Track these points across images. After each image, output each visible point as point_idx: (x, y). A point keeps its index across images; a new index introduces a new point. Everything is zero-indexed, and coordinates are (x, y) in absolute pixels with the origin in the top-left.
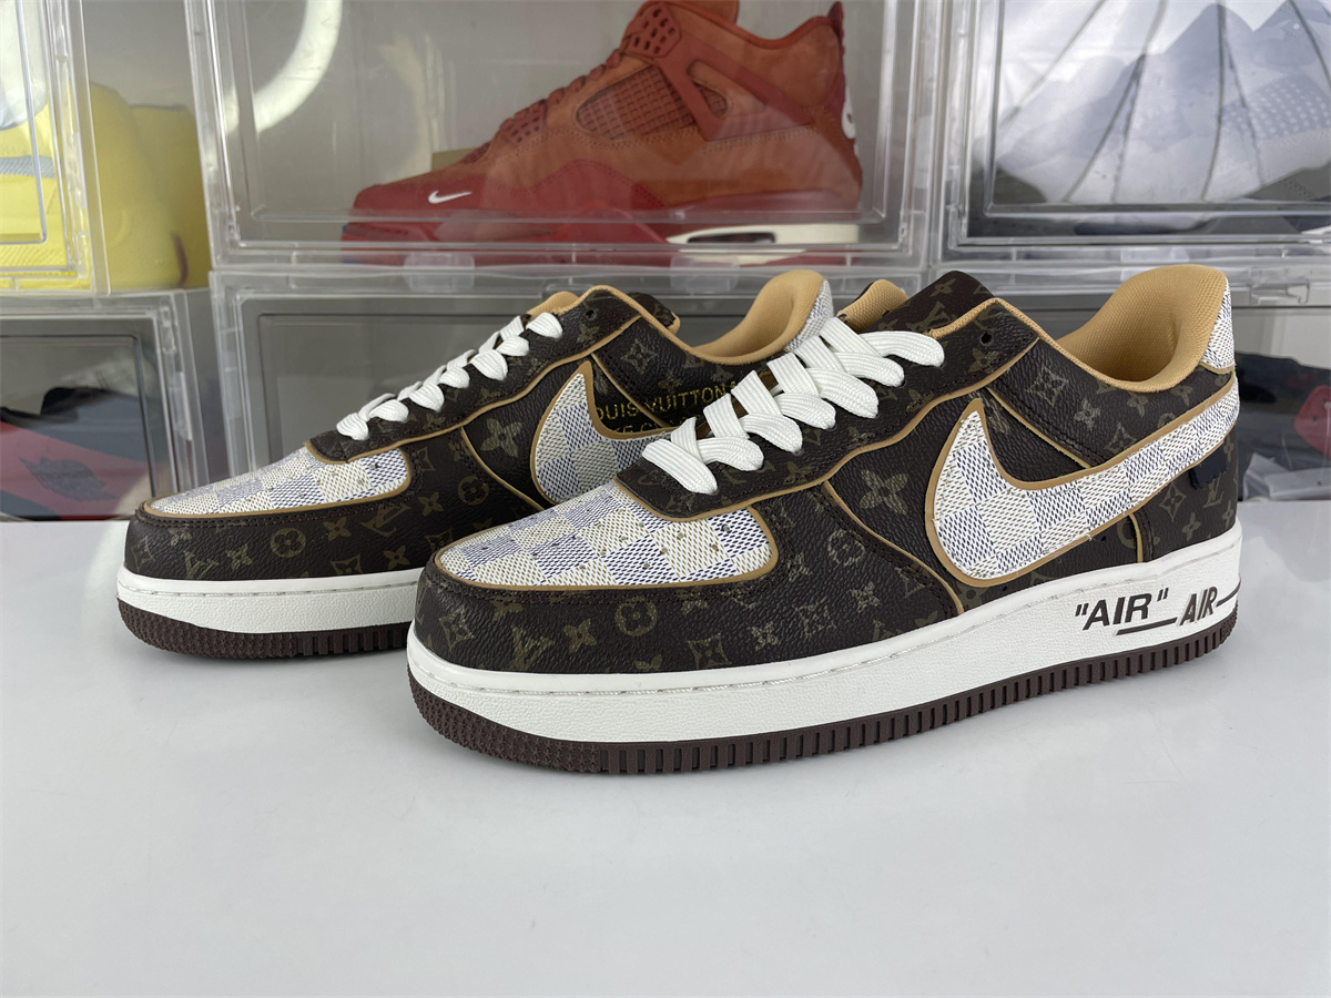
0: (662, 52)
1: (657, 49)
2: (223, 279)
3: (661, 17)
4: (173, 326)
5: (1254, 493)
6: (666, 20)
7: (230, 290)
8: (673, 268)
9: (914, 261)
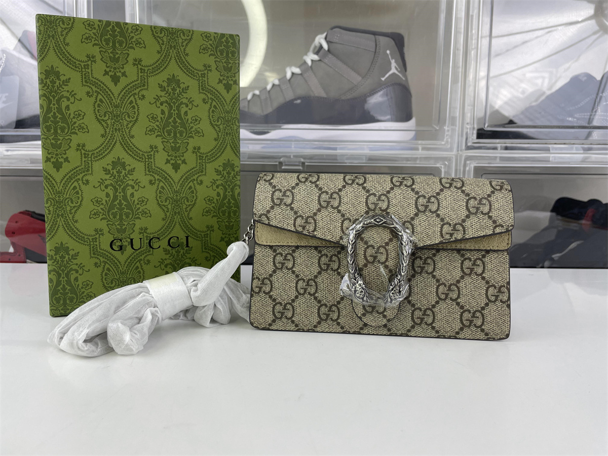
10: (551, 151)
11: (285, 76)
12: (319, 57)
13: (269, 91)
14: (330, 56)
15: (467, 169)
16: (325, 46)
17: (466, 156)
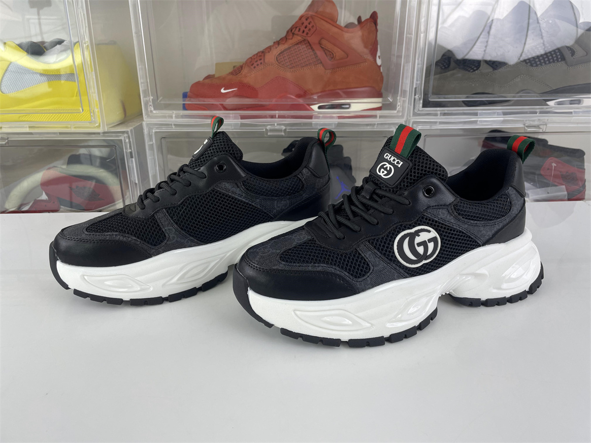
0: (309, 35)
1: (307, 34)
2: (148, 125)
3: (308, 21)
4: (130, 142)
6: (311, 22)
7: (150, 129)
8: (313, 120)
9: (402, 116)
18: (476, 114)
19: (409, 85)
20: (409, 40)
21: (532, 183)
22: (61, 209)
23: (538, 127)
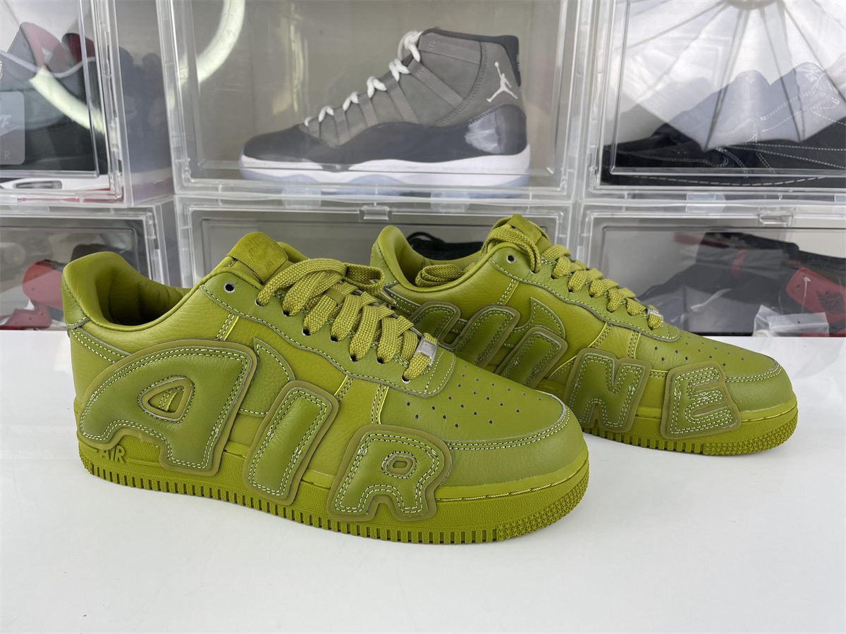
2: (182, 200)
4: (155, 225)
5: (759, 327)
7: (185, 206)
9: (568, 197)
10: (687, 201)
11: (367, 93)
12: (409, 69)
13: (346, 112)
14: (423, 69)
15: (587, 219)
16: (417, 56)
17: (586, 205)
18: (683, 197)
19: (578, 149)
20: (578, 82)
21: (773, 308)
22: (52, 326)
23: (780, 218)
